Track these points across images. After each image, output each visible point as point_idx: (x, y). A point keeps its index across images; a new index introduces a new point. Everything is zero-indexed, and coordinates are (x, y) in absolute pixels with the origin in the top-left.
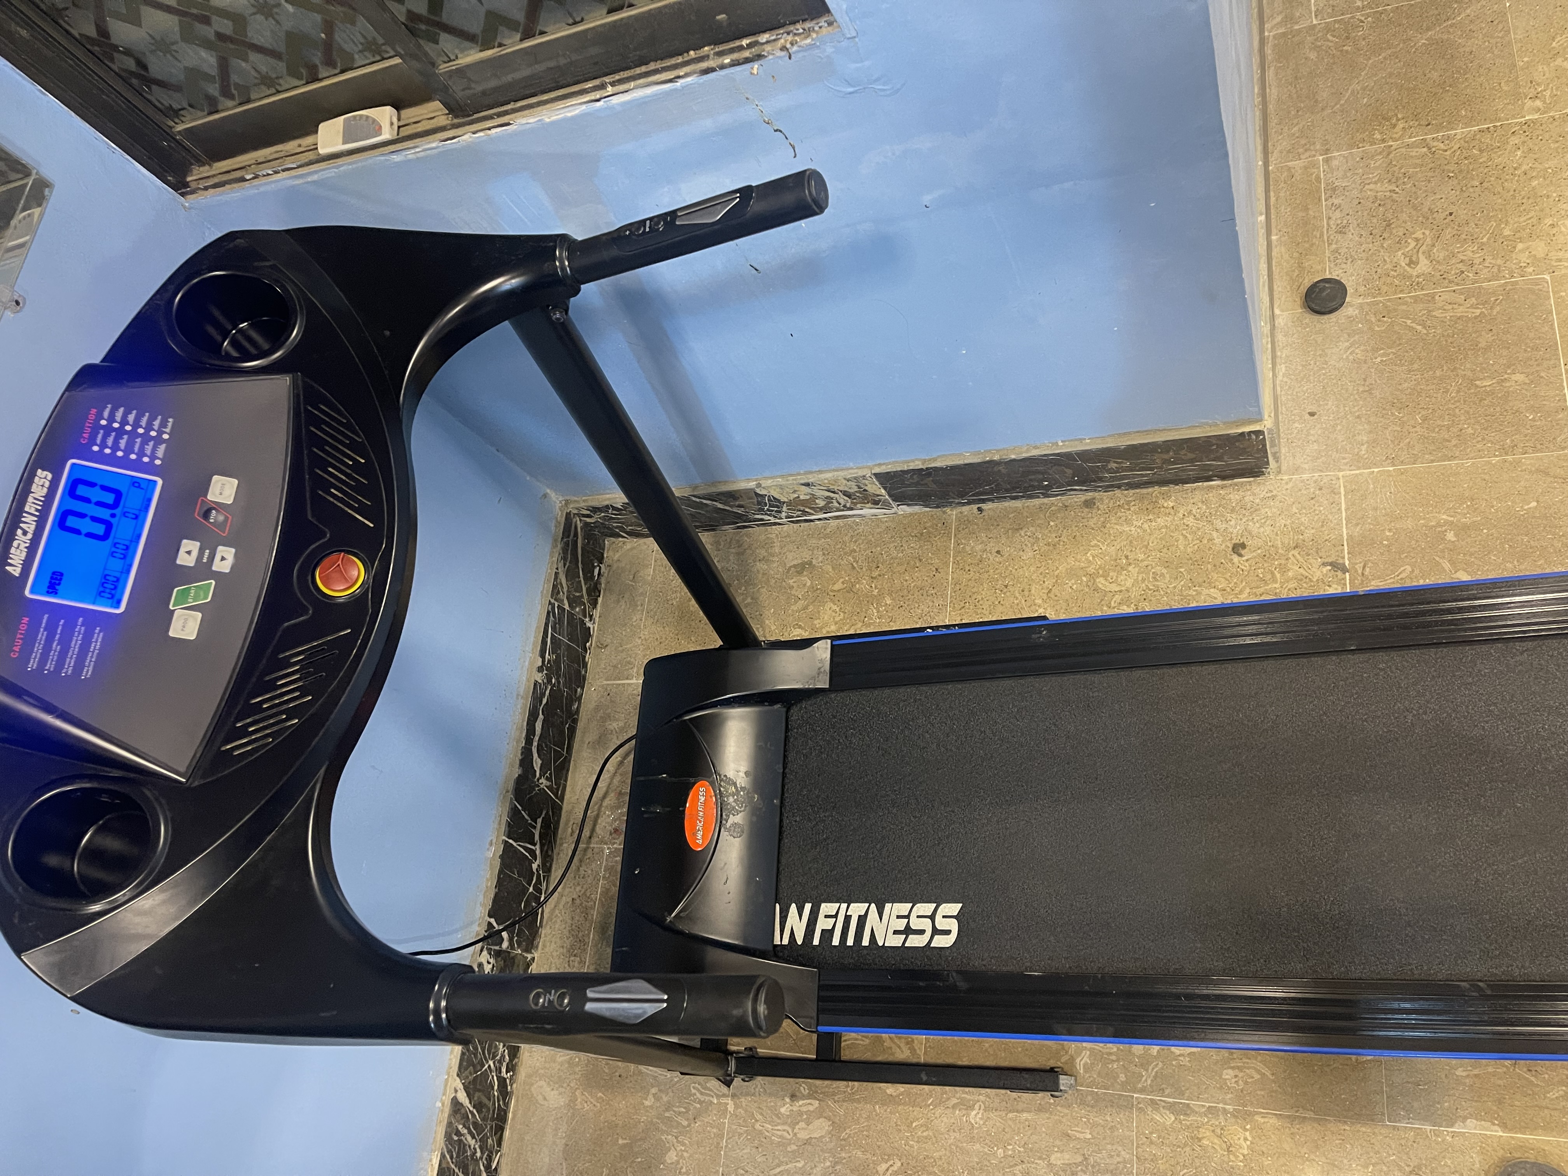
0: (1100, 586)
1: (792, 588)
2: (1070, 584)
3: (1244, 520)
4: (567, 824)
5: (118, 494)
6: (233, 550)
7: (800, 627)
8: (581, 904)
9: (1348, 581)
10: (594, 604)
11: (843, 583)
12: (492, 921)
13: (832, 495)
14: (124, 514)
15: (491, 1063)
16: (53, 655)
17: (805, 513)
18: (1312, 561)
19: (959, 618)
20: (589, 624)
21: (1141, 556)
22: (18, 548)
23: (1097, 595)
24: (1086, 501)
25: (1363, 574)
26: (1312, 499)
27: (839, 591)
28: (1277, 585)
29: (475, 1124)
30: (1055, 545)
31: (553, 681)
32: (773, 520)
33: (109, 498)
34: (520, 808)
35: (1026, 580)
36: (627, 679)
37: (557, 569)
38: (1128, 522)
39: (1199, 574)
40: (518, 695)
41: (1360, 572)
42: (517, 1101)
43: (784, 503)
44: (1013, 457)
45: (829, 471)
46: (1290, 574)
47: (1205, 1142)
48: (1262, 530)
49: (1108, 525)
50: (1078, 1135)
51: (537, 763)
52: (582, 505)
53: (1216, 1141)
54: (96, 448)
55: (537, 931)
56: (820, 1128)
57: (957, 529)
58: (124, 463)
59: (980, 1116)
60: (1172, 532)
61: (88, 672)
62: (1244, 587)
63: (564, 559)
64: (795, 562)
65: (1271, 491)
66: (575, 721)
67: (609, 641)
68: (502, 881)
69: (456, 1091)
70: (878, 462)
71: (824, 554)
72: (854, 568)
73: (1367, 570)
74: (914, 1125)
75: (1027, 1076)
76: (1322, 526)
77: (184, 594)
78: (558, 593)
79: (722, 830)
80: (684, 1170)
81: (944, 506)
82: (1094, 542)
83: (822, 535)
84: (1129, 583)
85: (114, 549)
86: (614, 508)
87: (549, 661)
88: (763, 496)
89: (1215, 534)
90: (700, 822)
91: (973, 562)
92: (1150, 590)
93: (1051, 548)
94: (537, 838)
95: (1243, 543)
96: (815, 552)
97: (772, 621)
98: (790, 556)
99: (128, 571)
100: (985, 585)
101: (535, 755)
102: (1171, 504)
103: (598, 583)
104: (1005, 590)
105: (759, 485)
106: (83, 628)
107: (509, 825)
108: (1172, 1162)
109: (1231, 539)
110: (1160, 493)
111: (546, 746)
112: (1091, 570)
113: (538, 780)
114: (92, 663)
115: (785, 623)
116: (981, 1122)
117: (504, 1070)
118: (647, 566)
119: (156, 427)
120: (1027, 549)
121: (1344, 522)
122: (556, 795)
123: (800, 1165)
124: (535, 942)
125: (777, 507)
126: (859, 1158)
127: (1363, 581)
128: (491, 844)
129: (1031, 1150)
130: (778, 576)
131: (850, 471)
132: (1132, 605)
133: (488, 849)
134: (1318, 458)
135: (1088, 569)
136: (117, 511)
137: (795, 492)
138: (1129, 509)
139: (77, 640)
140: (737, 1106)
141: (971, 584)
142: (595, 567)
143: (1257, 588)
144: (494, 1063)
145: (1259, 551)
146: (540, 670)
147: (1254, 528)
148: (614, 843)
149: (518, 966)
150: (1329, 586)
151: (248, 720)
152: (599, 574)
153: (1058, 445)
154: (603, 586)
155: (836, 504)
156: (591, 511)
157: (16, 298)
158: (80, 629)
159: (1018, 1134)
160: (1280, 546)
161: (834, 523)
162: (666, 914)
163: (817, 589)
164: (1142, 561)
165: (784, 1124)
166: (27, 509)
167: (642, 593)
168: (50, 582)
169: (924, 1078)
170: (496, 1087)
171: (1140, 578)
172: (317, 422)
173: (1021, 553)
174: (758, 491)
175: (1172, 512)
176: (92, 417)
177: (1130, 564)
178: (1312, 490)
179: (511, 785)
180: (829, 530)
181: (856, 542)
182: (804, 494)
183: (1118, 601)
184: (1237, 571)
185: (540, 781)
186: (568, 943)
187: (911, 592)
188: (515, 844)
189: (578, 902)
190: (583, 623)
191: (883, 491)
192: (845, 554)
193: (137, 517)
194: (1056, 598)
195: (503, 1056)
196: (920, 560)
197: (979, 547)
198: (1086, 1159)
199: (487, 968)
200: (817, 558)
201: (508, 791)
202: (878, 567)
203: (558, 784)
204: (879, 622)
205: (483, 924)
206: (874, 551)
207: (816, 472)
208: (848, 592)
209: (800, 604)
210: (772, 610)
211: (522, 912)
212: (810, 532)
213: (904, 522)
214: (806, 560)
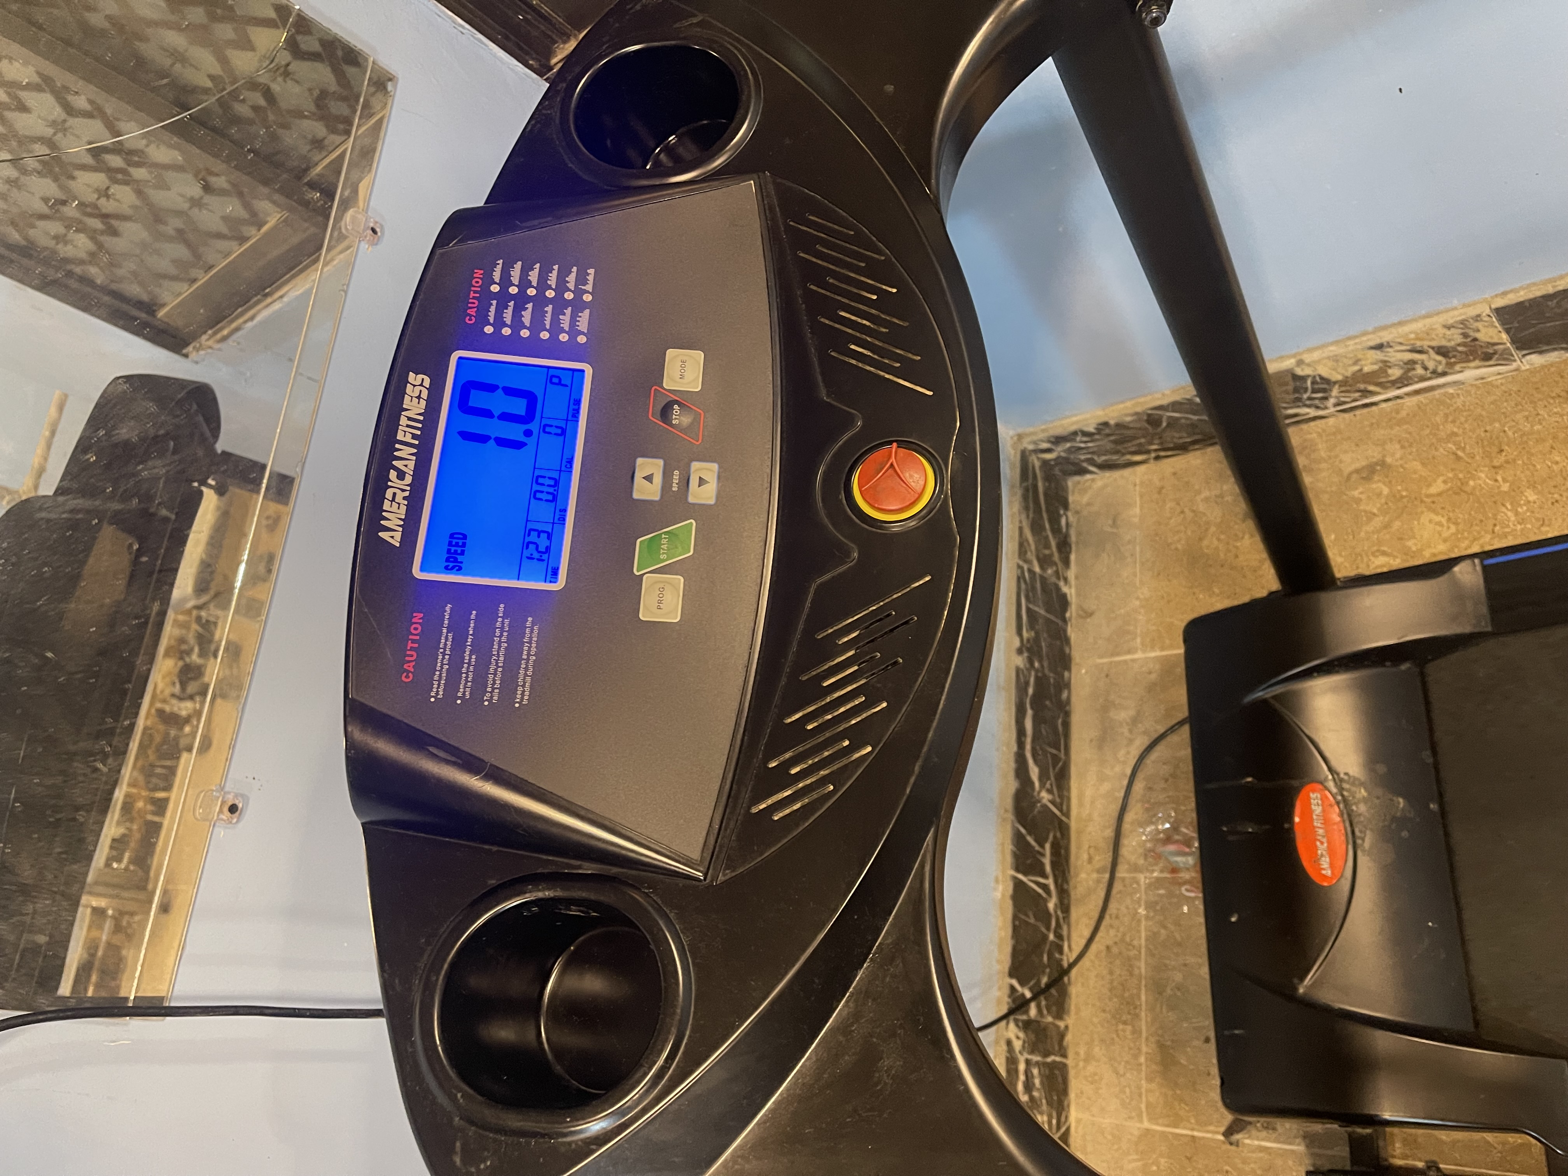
1: (1358, 501)
4: (1079, 847)
5: (531, 398)
6: (715, 466)
7: (1384, 553)
8: (1120, 953)
10: (1066, 563)
11: (1445, 482)
12: (1014, 982)
13: (1417, 356)
14: (544, 428)
16: (467, 673)
17: (1366, 393)
20: (1065, 589)
22: (393, 500)
27: (1440, 494)
31: (1036, 664)
32: (1312, 412)
33: (519, 407)
34: (1024, 832)
36: (1129, 653)
43: (1335, 383)
45: (1417, 320)
51: (1034, 772)
52: (1042, 436)
54: (489, 330)
55: (1066, 991)
58: (533, 347)
61: (523, 695)
63: (1027, 508)
64: (1357, 465)
66: (1067, 714)
67: (1095, 607)
68: (1018, 929)
70: (1502, 290)
71: (1403, 447)
72: (1458, 458)
77: (653, 547)
78: (1026, 552)
79: (1359, 853)
83: (1394, 421)
85: (536, 487)
86: (1085, 434)
87: (1028, 640)
88: (1303, 379)
90: (1322, 843)
94: (1048, 868)
96: (1388, 446)
98: (1346, 458)
99: (563, 519)
101: (1031, 762)
103: (1067, 536)
105: (1300, 363)
106: (507, 621)
107: (1015, 856)
111: (1041, 749)
113: (1039, 793)
114: (528, 679)
115: (1358, 550)
118: (1129, 506)
119: (571, 286)
122: (1061, 811)
124: (1066, 1005)
125: (1324, 390)
128: (997, 881)
130: (1334, 489)
131: (1452, 313)
133: (995, 889)
136: (534, 426)
137: (1356, 363)
139: (500, 642)
142: (1059, 516)
146: (1020, 651)
148: (1153, 871)
149: (1052, 1038)
151: (788, 755)
152: (1067, 524)
154: (1074, 537)
155: (1420, 371)
156: (1052, 443)
157: (372, 225)
158: (503, 623)
162: (1296, 981)
163: (1402, 497)
166: (400, 436)
167: (1130, 541)
168: (449, 551)
172: (807, 243)
174: (1299, 372)
176: (477, 282)
179: (1009, 802)
180: (1404, 413)
181: (1454, 421)
182: (1370, 363)
185: (1041, 795)
188: (1025, 879)
189: (1115, 950)
190: (1058, 589)
191: (1504, 337)
192: (1440, 440)
193: (563, 432)
199: (1017, 1045)
200: (1393, 455)
201: (1006, 811)
202: (1502, 451)
203: (1061, 796)
204: (1522, 530)
205: (1007, 991)
206: (1488, 428)
207: (1393, 325)
208: (1456, 493)
209: (1377, 522)
210: (1333, 537)
211: (1045, 967)
212: (1374, 421)
213: (1534, 380)
214: (1374, 460)
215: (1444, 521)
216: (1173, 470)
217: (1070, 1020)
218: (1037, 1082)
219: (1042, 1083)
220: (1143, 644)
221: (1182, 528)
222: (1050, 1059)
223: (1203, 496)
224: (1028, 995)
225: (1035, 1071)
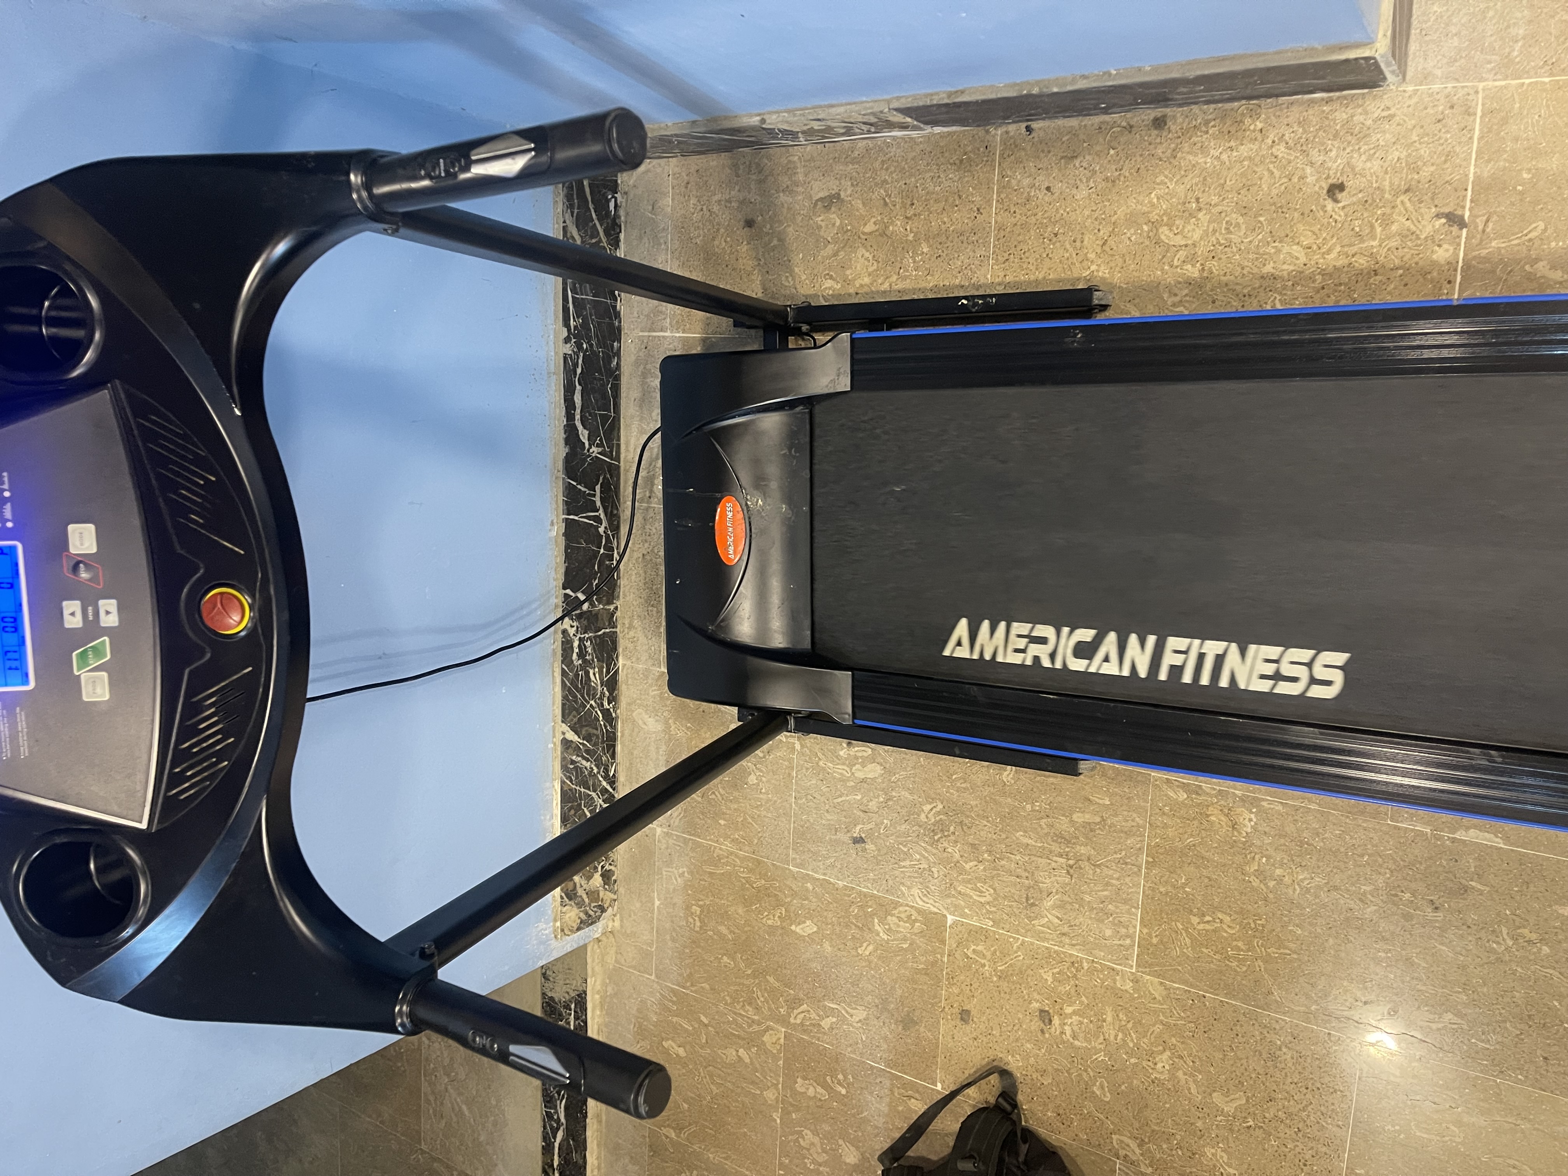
0: (1163, 237)
1: (819, 227)
2: (1128, 235)
3: (1348, 150)
4: (626, 482)
6: (114, 602)
7: (831, 278)
8: (651, 560)
9: (1463, 240)
10: (616, 243)
11: (875, 223)
12: (568, 591)
13: (850, 125)
15: (592, 702)
17: (825, 137)
18: (1423, 210)
19: (1002, 274)
21: (1215, 199)
23: (1158, 250)
24: (1156, 120)
25: (1484, 231)
26: (1439, 121)
27: (870, 233)
28: (1375, 243)
29: (588, 751)
30: (1113, 181)
31: (585, 346)
34: (575, 483)
35: (1078, 227)
36: (662, 331)
37: (564, 222)
38: (1204, 149)
39: (1281, 225)
40: (549, 373)
41: (1480, 228)
42: (622, 723)
43: (798, 132)
44: (1055, 90)
45: (842, 105)
46: (1394, 228)
47: (1213, 818)
48: (1369, 164)
49: (1179, 155)
50: (1097, 800)
53: (1223, 818)
55: (616, 584)
56: (873, 771)
57: (1002, 155)
59: (1011, 776)
60: (1256, 165)
62: (1334, 245)
63: (571, 206)
64: (822, 195)
65: (1388, 108)
66: (618, 378)
68: (570, 555)
69: (564, 733)
71: (852, 185)
72: (886, 204)
73: (1490, 225)
74: (954, 777)
75: (1048, 761)
76: (1445, 161)
77: (83, 657)
80: (763, 791)
81: (985, 125)
82: (1161, 178)
83: (848, 160)
84: (1196, 236)
87: (575, 327)
88: (770, 129)
89: (1308, 170)
90: (730, 537)
91: (1019, 201)
92: (1221, 245)
93: (1110, 185)
94: (598, 504)
95: (1342, 183)
96: (843, 181)
97: (802, 269)
98: (816, 185)
100: (1032, 232)
101: (580, 428)
102: (1259, 125)
103: (617, 216)
104: (1054, 239)
105: (763, 121)
107: (566, 503)
108: (1181, 831)
109: (1328, 177)
110: (1247, 109)
111: (590, 415)
112: (1154, 217)
113: (588, 451)
115: (815, 272)
116: (1013, 782)
117: (606, 703)
118: (665, 194)
120: (1082, 186)
121: (1474, 156)
122: (611, 457)
123: (859, 797)
124: (616, 593)
125: (792, 135)
126: (907, 798)
127: (1481, 240)
128: (552, 524)
129: (1056, 808)
130: (805, 212)
131: (865, 105)
132: (1198, 265)
133: (550, 530)
134: (1456, 61)
135: (1151, 215)
137: (806, 124)
138: (1207, 132)
140: (802, 746)
141: (1017, 229)
142: (608, 201)
143: (1350, 245)
144: (595, 702)
145: (1360, 195)
146: (567, 340)
147: (1359, 163)
149: (603, 619)
150: (1440, 246)
151: (185, 765)
152: (616, 206)
153: (1110, 74)
154: (623, 218)
155: (858, 130)
159: (1045, 794)
160: (1387, 188)
161: (861, 144)
163: (848, 230)
164: (1216, 205)
165: (844, 764)
167: (664, 229)
169: (957, 752)
170: (601, 718)
171: (1211, 230)
172: (152, 437)
173: (1074, 191)
174: (766, 125)
175: (1259, 136)
177: (1200, 210)
178: (1441, 108)
179: (560, 465)
180: (857, 153)
181: (887, 169)
182: (817, 125)
183: (1182, 259)
184: (1329, 223)
185: (591, 451)
186: (644, 595)
187: (950, 239)
188: (576, 518)
189: (648, 557)
191: (910, 120)
192: (876, 185)
194: (1111, 252)
195: (603, 693)
196: (960, 197)
197: (1026, 182)
198: (1104, 820)
199: (572, 631)
200: (846, 190)
201: (559, 471)
202: (913, 204)
203: (611, 447)
204: (916, 275)
205: (561, 599)
206: (908, 182)
207: (826, 106)
208: (881, 235)
209: (830, 249)
210: (801, 255)
211: (596, 573)
212: (837, 155)
213: (941, 144)
214: (833, 192)
215: (871, 258)
216: (697, 168)
217: (618, 603)
218: (589, 650)
219: (594, 649)
220: (670, 324)
221: (700, 224)
222: (600, 633)
223: (716, 198)
224: (582, 597)
225: (588, 644)
